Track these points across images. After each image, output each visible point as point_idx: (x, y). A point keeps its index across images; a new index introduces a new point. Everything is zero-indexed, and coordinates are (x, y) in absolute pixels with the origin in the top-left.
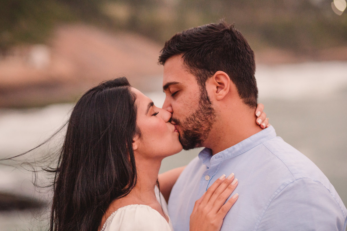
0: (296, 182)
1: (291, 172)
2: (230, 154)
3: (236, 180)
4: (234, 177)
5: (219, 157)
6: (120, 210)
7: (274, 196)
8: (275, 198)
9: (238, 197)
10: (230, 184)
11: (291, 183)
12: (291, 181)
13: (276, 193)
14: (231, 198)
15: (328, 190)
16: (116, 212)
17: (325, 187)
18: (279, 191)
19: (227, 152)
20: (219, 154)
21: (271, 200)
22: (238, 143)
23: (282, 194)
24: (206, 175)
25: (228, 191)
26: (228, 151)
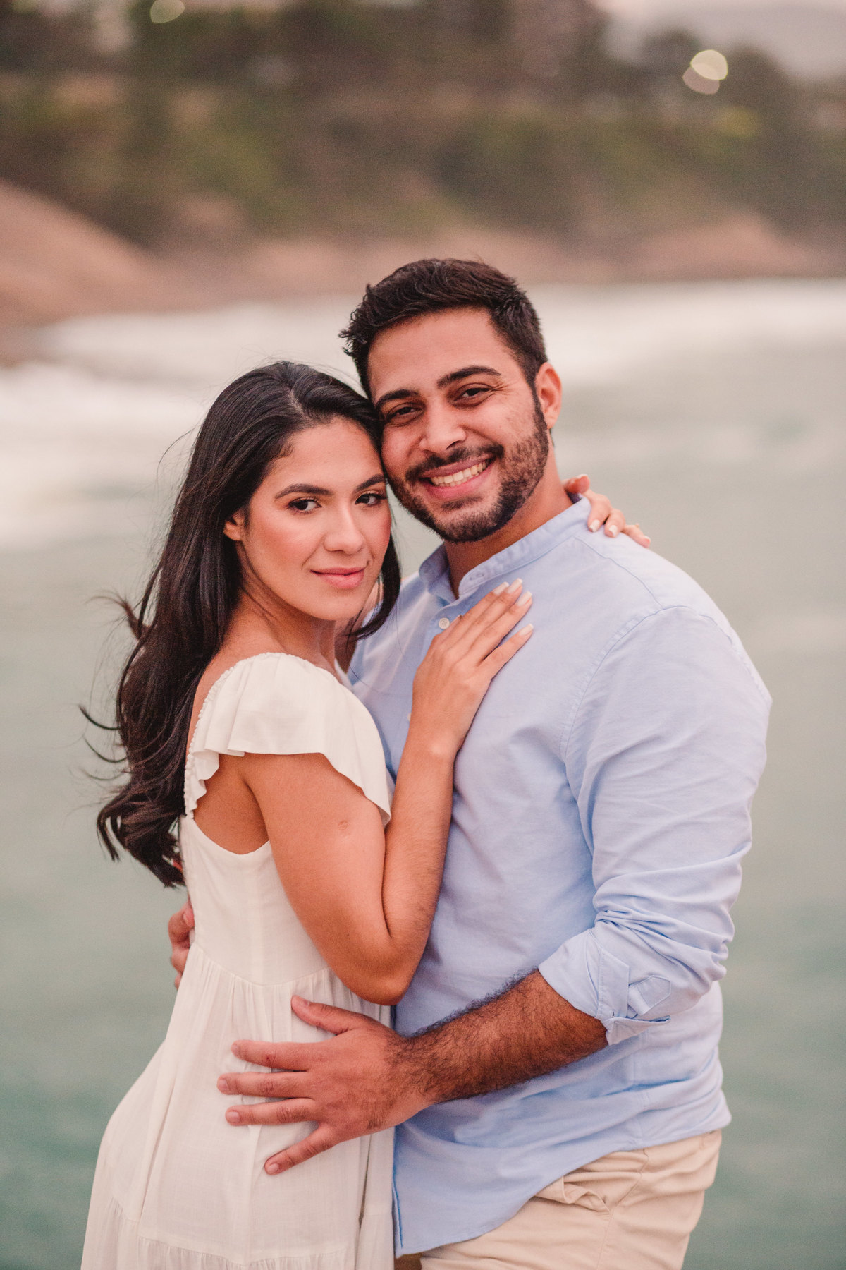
0: (662, 612)
1: (650, 592)
2: (501, 567)
3: (528, 595)
4: (521, 587)
5: (478, 575)
6: (241, 664)
7: (612, 643)
8: (615, 647)
9: (532, 633)
10: (514, 604)
11: (653, 615)
12: (652, 611)
13: (618, 637)
14: (516, 634)
15: (728, 637)
16: (231, 668)
17: (721, 630)
18: (623, 632)
19: (496, 563)
20: (479, 570)
21: (605, 653)
22: (520, 539)
23: (630, 639)
24: (442, 617)
25: (508, 621)
26: (497, 559)
